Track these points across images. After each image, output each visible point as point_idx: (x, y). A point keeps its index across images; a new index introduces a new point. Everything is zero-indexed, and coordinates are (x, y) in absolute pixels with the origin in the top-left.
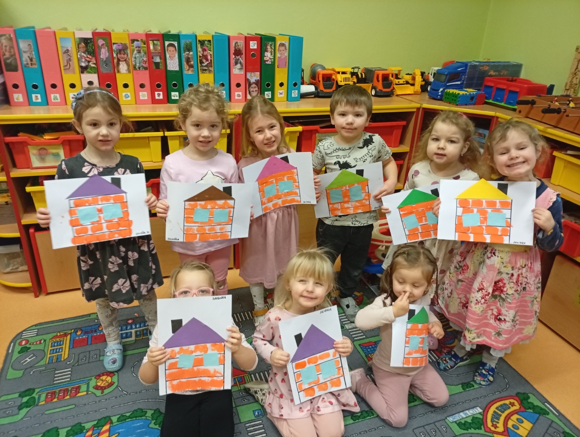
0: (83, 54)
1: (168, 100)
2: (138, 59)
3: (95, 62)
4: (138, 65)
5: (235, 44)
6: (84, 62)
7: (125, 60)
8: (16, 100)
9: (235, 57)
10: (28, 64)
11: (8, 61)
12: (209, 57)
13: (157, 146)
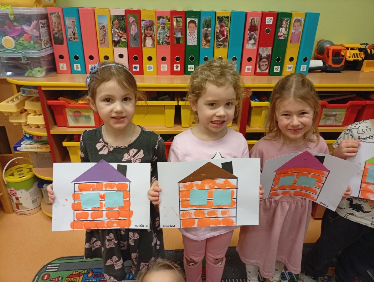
0: (116, 30)
1: (184, 71)
2: (162, 34)
3: (126, 37)
4: (161, 40)
5: (252, 20)
6: (117, 37)
7: (151, 36)
8: (61, 69)
9: (250, 33)
10: (71, 38)
11: (56, 36)
12: (225, 33)
13: (171, 113)
